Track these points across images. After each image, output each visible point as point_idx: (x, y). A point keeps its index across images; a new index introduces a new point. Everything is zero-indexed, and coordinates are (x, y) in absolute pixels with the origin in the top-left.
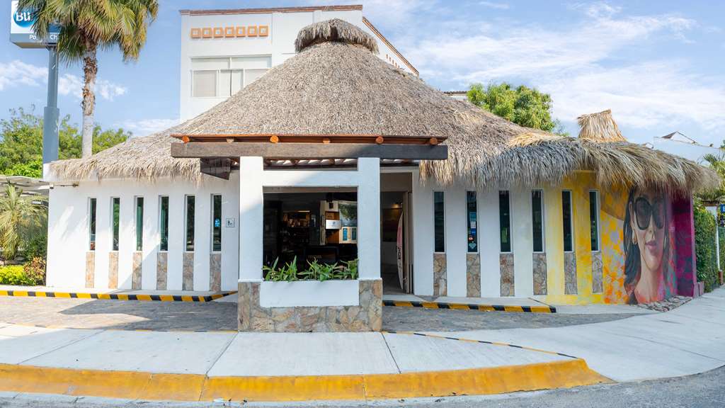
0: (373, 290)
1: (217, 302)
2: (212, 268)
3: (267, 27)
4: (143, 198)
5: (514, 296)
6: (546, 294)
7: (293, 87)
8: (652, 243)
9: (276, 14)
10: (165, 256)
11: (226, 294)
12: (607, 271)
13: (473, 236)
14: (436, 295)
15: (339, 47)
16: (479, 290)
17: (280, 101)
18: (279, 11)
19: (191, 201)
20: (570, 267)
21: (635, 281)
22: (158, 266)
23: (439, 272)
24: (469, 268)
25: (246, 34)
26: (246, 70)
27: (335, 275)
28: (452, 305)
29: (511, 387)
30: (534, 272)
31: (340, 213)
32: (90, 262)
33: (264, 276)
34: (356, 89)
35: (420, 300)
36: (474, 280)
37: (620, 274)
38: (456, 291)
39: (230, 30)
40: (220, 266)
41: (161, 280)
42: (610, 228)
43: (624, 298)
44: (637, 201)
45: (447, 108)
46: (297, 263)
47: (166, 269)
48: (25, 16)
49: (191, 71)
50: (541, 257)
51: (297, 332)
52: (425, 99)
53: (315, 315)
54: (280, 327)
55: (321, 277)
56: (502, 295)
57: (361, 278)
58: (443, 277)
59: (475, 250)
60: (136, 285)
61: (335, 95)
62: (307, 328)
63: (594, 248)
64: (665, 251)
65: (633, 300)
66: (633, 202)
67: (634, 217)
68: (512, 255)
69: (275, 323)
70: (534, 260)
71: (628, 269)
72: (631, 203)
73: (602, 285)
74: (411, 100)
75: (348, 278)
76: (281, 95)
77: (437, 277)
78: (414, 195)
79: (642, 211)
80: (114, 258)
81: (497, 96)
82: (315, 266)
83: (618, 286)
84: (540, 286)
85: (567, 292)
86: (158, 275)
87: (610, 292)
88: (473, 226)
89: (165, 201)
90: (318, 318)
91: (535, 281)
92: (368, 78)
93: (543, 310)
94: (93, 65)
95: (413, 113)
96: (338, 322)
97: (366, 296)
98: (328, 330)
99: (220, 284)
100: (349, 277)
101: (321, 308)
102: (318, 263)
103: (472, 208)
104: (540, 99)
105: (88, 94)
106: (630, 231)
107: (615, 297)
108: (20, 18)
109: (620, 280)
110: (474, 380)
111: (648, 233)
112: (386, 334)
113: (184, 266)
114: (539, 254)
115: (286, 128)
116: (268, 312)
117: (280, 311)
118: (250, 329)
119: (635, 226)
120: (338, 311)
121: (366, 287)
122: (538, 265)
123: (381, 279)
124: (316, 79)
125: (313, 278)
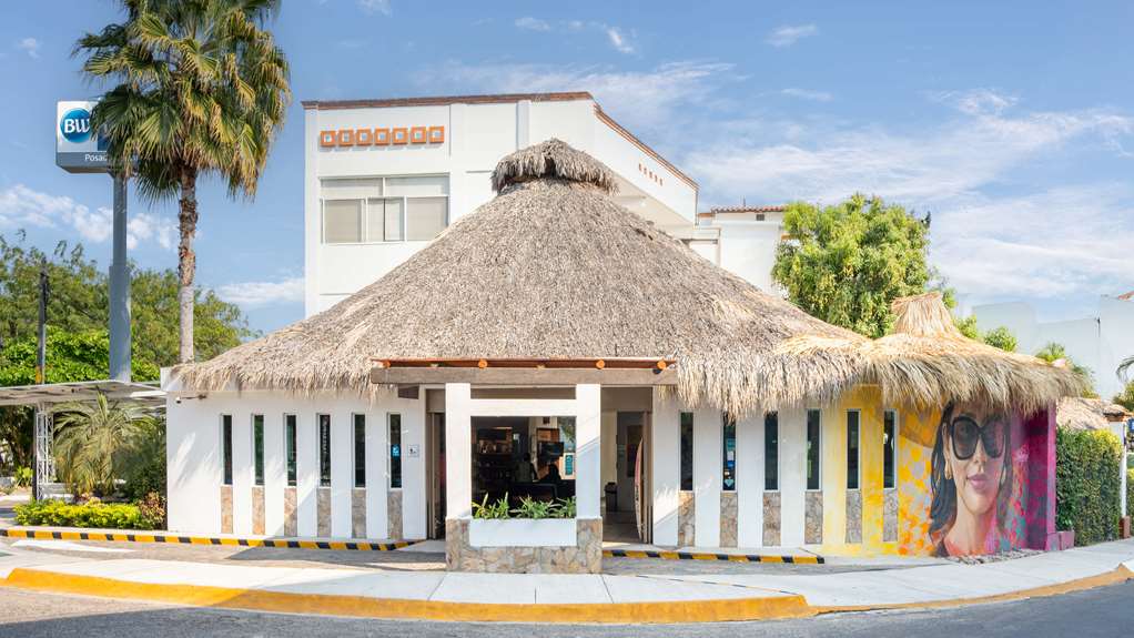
0: (592, 530)
1: (402, 552)
2: (390, 510)
3: (442, 129)
4: (294, 417)
5: (779, 545)
6: (821, 543)
7: (493, 261)
8: (978, 478)
9: (456, 107)
10: (328, 493)
11: (411, 543)
12: (905, 515)
13: (729, 468)
14: (681, 544)
15: (559, 190)
16: (735, 539)
17: (476, 282)
18: (462, 102)
19: (360, 421)
20: (853, 509)
21: (946, 526)
22: (319, 506)
23: (686, 515)
24: (723, 511)
25: (409, 141)
26: (408, 199)
27: (550, 514)
28: (696, 555)
29: (721, 617)
30: (807, 515)
31: (561, 431)
32: (227, 500)
33: (474, 514)
34: (580, 266)
35: (657, 550)
36: (729, 525)
37: (924, 518)
38: (707, 537)
39: (383, 134)
40: (401, 507)
41: (323, 524)
42: (914, 460)
43: (927, 549)
44: (955, 421)
45: (705, 295)
46: (509, 500)
47: (329, 509)
48: (77, 125)
49: (321, 201)
50: (816, 496)
51: (510, 572)
52: (679, 277)
53: (529, 556)
54: (491, 567)
55: (536, 515)
56: (764, 544)
57: (578, 517)
58: (690, 522)
59: (732, 488)
60: (290, 528)
61: (552, 275)
62: (521, 569)
63: (888, 484)
64: (1005, 489)
65: (942, 551)
66: (948, 423)
67: (949, 443)
68: (779, 495)
69: (486, 563)
70: (806, 500)
71: (936, 512)
72: (945, 425)
73: (896, 532)
74: (657, 282)
75: (565, 517)
76: (476, 271)
77: (682, 522)
78: (654, 415)
79: (964, 434)
80: (259, 496)
81: (832, 226)
82: (528, 503)
83: (919, 533)
84: (813, 533)
85: (848, 541)
86: (319, 518)
87: (907, 541)
88: (730, 458)
89: (325, 421)
90: (532, 559)
91: (807, 527)
92: (599, 246)
93: (809, 560)
94: (192, 211)
95: (657, 304)
96: (554, 563)
97: (585, 536)
98: (543, 571)
99: (401, 531)
100: (566, 515)
101: (535, 549)
102: (533, 500)
103: (729, 434)
104: (904, 229)
105: (186, 253)
106: (942, 462)
107: (913, 546)
108: (70, 128)
109: (923, 526)
110: (685, 611)
111: (971, 464)
112: (606, 577)
113: (353, 507)
114: (813, 493)
115: (486, 324)
116: (479, 552)
117: (492, 551)
118: (460, 569)
119: (949, 455)
120: (554, 552)
121: (584, 526)
122: (812, 506)
123: (601, 518)
124: (525, 248)
125: (526, 516)
